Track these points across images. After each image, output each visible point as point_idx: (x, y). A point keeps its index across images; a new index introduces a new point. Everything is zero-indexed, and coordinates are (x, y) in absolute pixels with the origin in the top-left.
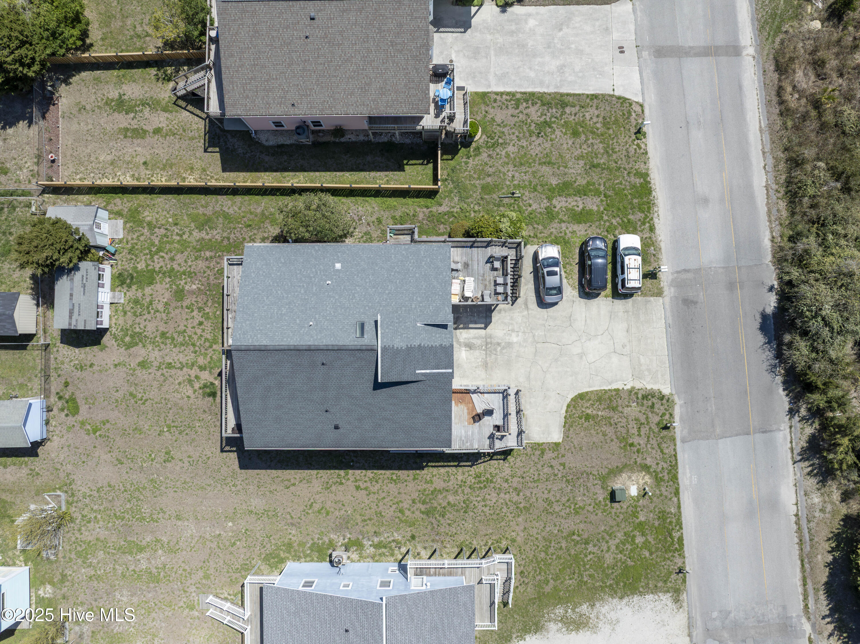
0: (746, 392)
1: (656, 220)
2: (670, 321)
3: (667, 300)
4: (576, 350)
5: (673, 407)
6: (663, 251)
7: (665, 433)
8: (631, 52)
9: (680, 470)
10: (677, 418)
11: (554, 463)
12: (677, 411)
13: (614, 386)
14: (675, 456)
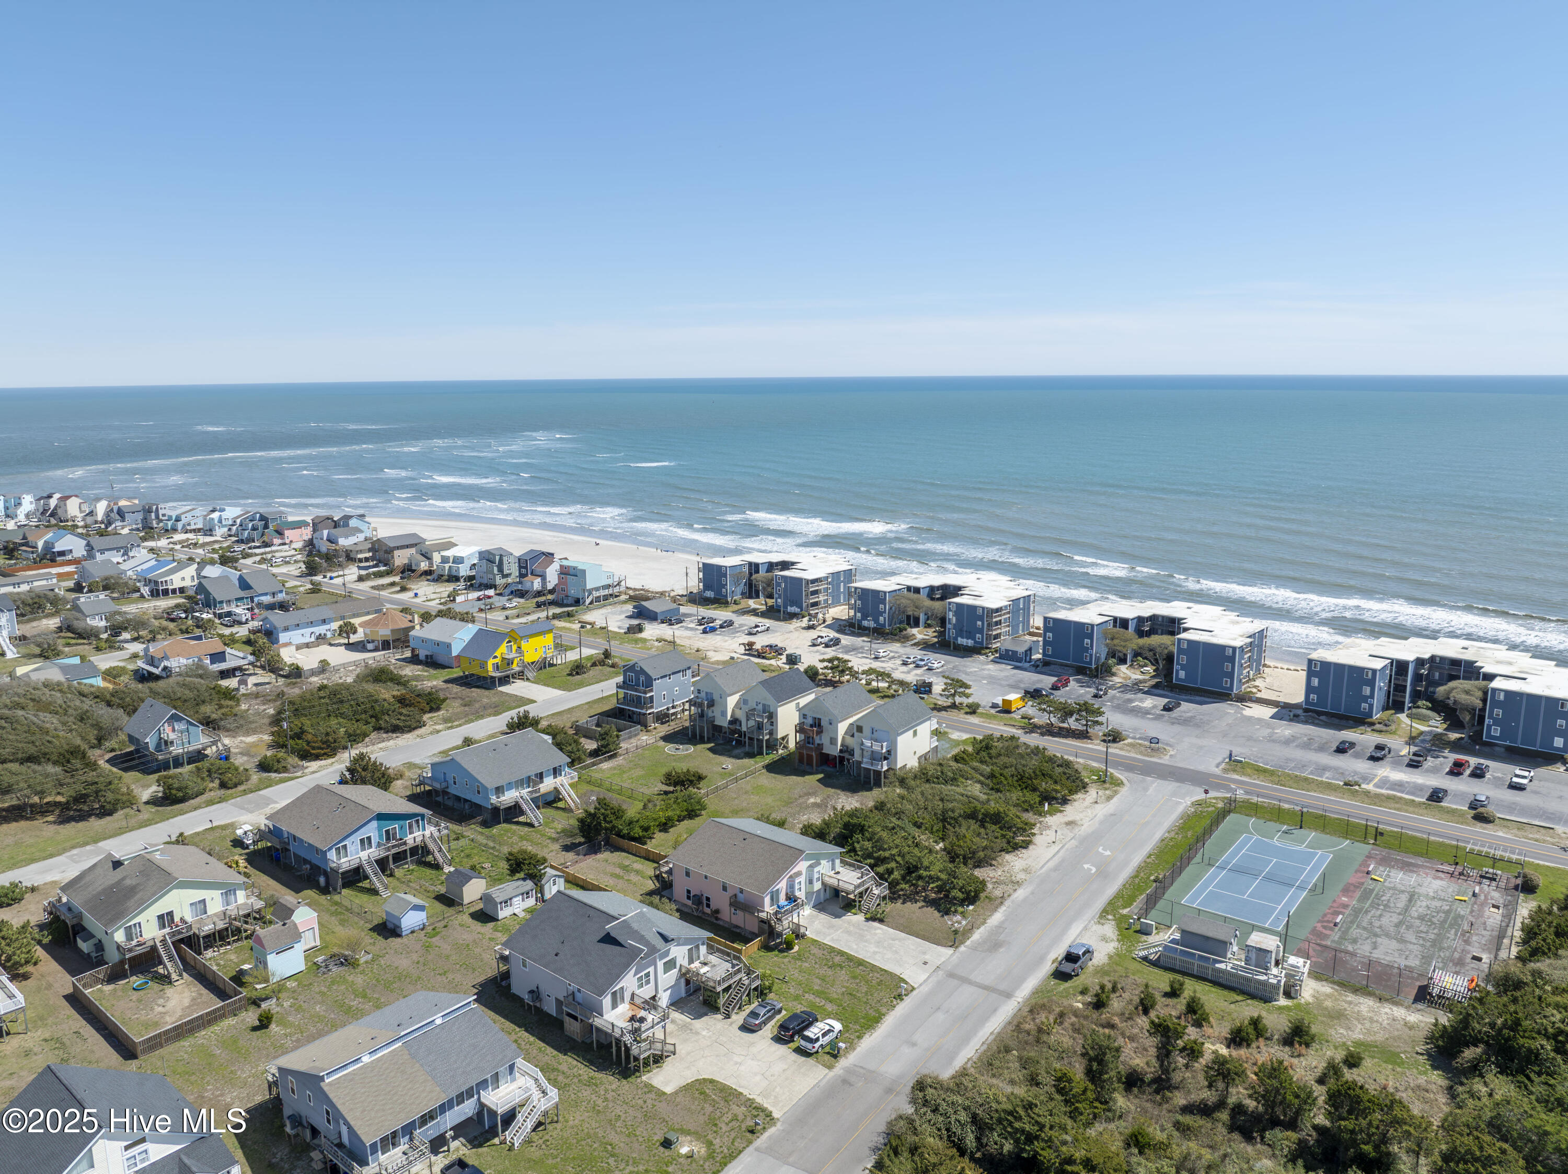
0: (838, 1151)
1: (867, 1036)
2: (822, 1084)
3: (832, 1074)
4: (736, 1059)
5: (772, 1126)
6: (856, 1052)
7: (748, 1135)
8: (930, 968)
9: (734, 1163)
10: (766, 1135)
11: (649, 1101)
12: (772, 1131)
13: (740, 1090)
14: (740, 1152)
